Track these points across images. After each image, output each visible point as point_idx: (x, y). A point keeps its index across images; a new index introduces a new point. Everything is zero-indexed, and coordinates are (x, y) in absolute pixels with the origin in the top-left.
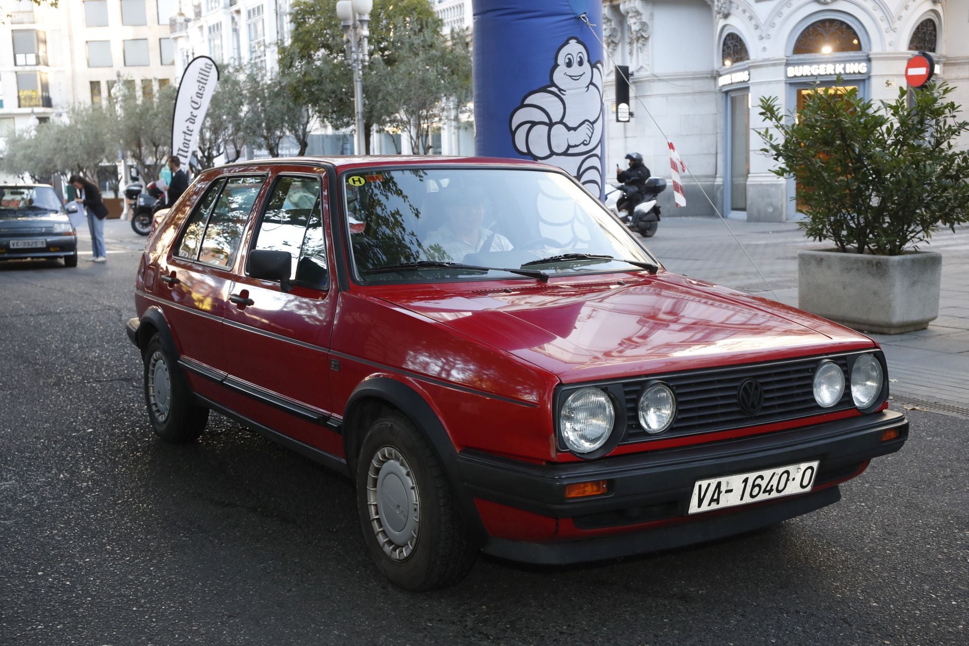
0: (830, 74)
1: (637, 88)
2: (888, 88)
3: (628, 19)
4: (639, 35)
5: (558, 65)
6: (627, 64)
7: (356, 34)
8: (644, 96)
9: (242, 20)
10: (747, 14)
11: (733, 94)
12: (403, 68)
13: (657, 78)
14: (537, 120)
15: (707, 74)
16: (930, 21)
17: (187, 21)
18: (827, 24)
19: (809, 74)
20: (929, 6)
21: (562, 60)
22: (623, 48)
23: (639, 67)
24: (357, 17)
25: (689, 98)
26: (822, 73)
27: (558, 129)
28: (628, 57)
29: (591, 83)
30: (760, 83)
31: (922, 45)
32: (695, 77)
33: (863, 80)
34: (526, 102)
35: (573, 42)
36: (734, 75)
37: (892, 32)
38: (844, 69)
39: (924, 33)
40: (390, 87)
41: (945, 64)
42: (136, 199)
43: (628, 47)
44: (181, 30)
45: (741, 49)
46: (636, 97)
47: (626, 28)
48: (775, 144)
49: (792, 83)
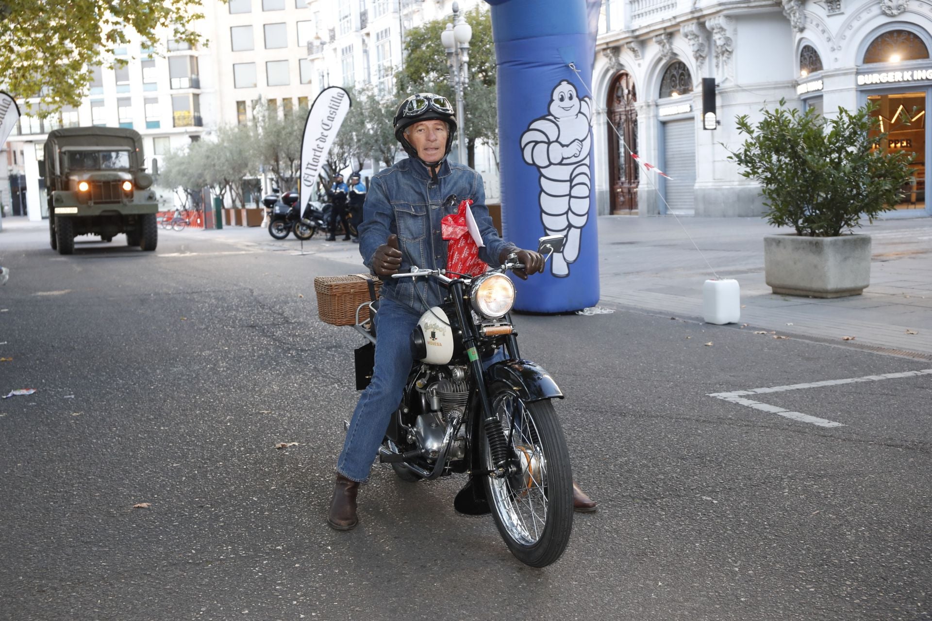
0: (899, 82)
1: (722, 96)
3: (714, 35)
4: (724, 49)
5: (553, 100)
6: (714, 76)
8: (729, 105)
9: (372, 42)
10: (820, 28)
11: (810, 102)
13: (740, 89)
14: (539, 140)
15: (788, 83)
17: (323, 44)
18: (895, 35)
19: (878, 82)
21: (556, 96)
22: (710, 60)
23: (724, 78)
26: (891, 80)
27: (554, 147)
28: (715, 69)
30: (832, 91)
32: (776, 87)
33: (930, 86)
34: (531, 127)
35: (564, 83)
36: (810, 84)
38: (912, 76)
42: (273, 207)
43: (714, 61)
44: (317, 52)
45: (816, 60)
46: (722, 106)
47: (713, 43)
48: (737, 153)
49: (863, 90)
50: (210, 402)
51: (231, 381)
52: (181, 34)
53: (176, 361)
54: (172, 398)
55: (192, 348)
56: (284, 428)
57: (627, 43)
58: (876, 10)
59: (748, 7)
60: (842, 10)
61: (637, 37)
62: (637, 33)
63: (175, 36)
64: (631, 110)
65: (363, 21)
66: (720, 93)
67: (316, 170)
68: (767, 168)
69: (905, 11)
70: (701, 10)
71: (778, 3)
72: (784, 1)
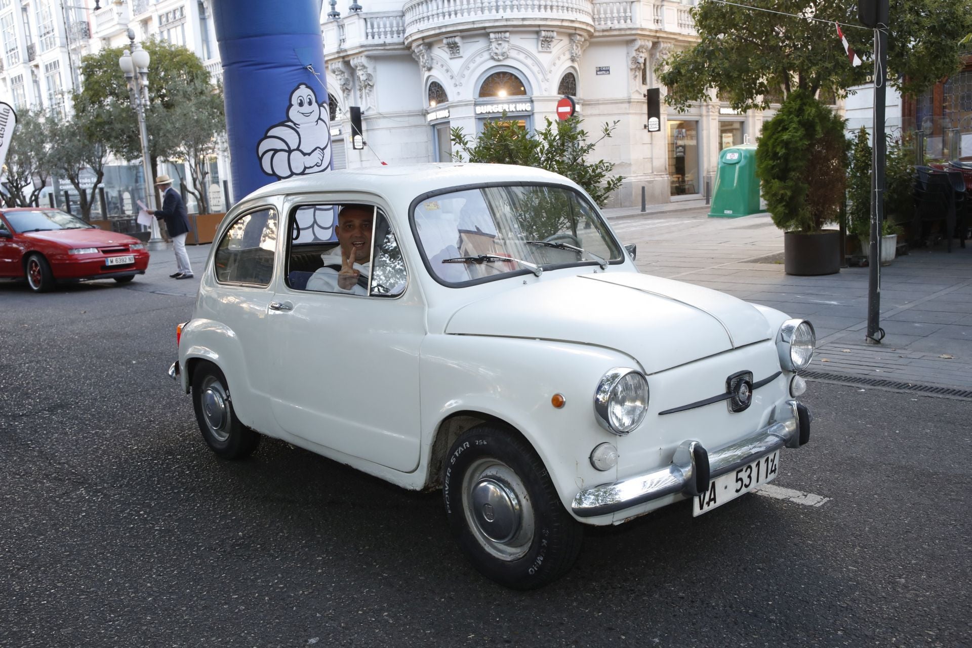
1: (367, 123)
3: (357, 71)
4: (366, 83)
5: (292, 105)
6: (359, 105)
7: (138, 84)
8: (374, 129)
9: (41, 73)
10: (445, 68)
11: (439, 127)
12: (178, 111)
13: (382, 116)
14: (278, 148)
15: (419, 112)
16: (571, 74)
18: (501, 75)
19: (491, 112)
20: (569, 63)
21: (295, 100)
22: (355, 93)
23: (368, 107)
24: (138, 70)
25: (407, 130)
27: (295, 155)
28: (359, 100)
29: (319, 118)
30: (457, 118)
31: (566, 91)
32: (410, 115)
33: (529, 116)
34: (269, 134)
35: (303, 87)
36: (438, 113)
37: (546, 82)
38: (515, 107)
39: (567, 83)
40: (169, 126)
41: (583, 105)
43: (358, 93)
45: (442, 93)
46: (367, 130)
47: (356, 78)
49: (480, 118)
59: (384, 49)
60: (461, 55)
65: (31, 54)
66: (365, 119)
69: (507, 57)
70: (345, 51)
71: (409, 47)
72: (414, 45)
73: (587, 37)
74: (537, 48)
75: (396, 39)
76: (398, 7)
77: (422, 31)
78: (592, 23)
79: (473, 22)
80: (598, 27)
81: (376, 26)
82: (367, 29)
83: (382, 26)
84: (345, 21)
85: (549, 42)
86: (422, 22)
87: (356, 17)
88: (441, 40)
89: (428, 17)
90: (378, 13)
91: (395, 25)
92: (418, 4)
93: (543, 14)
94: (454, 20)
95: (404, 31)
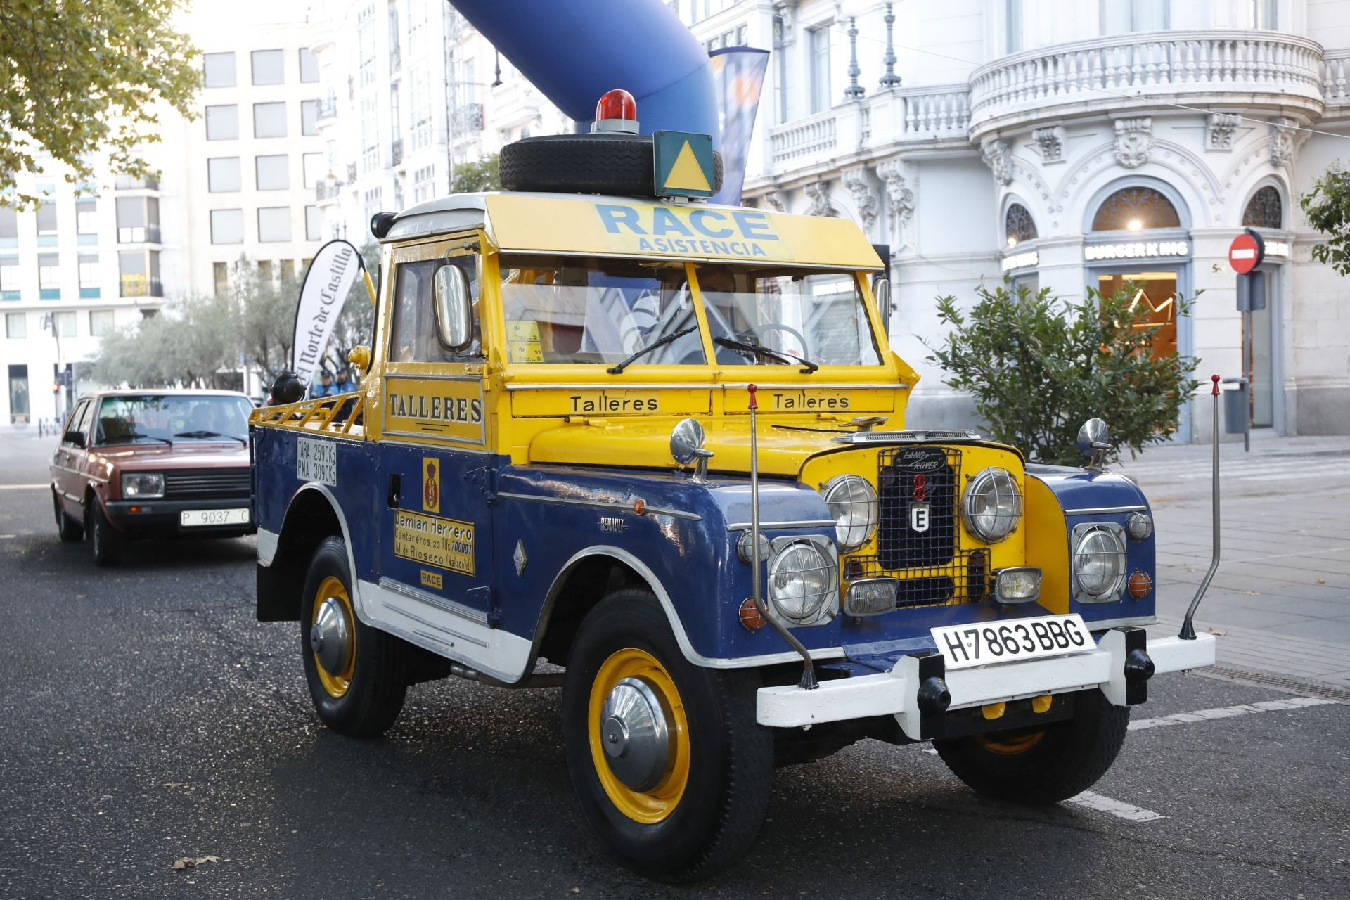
0: (1141, 257)
1: (899, 271)
2: (1216, 274)
3: (888, 185)
4: (901, 206)
6: (888, 242)
8: (909, 284)
9: (408, 182)
10: (1034, 180)
11: (1021, 282)
13: (924, 261)
15: (990, 255)
16: (1272, 188)
17: (338, 185)
18: (1135, 193)
19: (1113, 257)
20: (1268, 170)
22: (883, 222)
23: (902, 246)
26: (1130, 255)
28: (889, 233)
30: (1051, 268)
31: (1261, 218)
32: (974, 259)
33: (1182, 264)
36: (1021, 257)
37: (1218, 203)
38: (1158, 250)
39: (1263, 204)
41: (1295, 243)
43: (888, 221)
44: (331, 196)
45: (1028, 224)
46: (900, 285)
47: (886, 197)
48: (941, 352)
49: (1093, 268)
50: (80, 763)
51: (128, 719)
52: (120, 161)
53: (45, 677)
54: (15, 754)
55: (79, 652)
56: (199, 823)
57: (767, 194)
58: (1108, 159)
59: (935, 149)
60: (1063, 158)
61: (781, 186)
62: (781, 181)
63: (110, 164)
64: (772, 287)
65: (397, 154)
66: (897, 266)
67: (313, 363)
68: (984, 375)
69: (1146, 162)
70: (870, 151)
71: (976, 145)
72: (984, 142)
73: (1308, 121)
74: (1204, 144)
75: (955, 132)
76: (962, 77)
77: (996, 119)
78: (1319, 97)
79: (1086, 103)
80: (1331, 102)
81: (921, 110)
82: (906, 114)
83: (932, 109)
84: (871, 102)
85: (1226, 133)
86: (998, 103)
87: (890, 95)
88: (1029, 134)
89: (1008, 94)
90: (926, 88)
91: (955, 107)
92: (993, 73)
93: (1217, 84)
94: (1053, 98)
95: (969, 117)
